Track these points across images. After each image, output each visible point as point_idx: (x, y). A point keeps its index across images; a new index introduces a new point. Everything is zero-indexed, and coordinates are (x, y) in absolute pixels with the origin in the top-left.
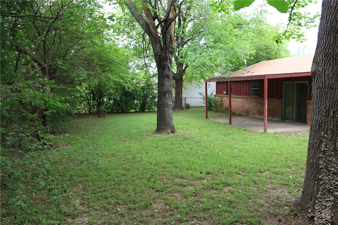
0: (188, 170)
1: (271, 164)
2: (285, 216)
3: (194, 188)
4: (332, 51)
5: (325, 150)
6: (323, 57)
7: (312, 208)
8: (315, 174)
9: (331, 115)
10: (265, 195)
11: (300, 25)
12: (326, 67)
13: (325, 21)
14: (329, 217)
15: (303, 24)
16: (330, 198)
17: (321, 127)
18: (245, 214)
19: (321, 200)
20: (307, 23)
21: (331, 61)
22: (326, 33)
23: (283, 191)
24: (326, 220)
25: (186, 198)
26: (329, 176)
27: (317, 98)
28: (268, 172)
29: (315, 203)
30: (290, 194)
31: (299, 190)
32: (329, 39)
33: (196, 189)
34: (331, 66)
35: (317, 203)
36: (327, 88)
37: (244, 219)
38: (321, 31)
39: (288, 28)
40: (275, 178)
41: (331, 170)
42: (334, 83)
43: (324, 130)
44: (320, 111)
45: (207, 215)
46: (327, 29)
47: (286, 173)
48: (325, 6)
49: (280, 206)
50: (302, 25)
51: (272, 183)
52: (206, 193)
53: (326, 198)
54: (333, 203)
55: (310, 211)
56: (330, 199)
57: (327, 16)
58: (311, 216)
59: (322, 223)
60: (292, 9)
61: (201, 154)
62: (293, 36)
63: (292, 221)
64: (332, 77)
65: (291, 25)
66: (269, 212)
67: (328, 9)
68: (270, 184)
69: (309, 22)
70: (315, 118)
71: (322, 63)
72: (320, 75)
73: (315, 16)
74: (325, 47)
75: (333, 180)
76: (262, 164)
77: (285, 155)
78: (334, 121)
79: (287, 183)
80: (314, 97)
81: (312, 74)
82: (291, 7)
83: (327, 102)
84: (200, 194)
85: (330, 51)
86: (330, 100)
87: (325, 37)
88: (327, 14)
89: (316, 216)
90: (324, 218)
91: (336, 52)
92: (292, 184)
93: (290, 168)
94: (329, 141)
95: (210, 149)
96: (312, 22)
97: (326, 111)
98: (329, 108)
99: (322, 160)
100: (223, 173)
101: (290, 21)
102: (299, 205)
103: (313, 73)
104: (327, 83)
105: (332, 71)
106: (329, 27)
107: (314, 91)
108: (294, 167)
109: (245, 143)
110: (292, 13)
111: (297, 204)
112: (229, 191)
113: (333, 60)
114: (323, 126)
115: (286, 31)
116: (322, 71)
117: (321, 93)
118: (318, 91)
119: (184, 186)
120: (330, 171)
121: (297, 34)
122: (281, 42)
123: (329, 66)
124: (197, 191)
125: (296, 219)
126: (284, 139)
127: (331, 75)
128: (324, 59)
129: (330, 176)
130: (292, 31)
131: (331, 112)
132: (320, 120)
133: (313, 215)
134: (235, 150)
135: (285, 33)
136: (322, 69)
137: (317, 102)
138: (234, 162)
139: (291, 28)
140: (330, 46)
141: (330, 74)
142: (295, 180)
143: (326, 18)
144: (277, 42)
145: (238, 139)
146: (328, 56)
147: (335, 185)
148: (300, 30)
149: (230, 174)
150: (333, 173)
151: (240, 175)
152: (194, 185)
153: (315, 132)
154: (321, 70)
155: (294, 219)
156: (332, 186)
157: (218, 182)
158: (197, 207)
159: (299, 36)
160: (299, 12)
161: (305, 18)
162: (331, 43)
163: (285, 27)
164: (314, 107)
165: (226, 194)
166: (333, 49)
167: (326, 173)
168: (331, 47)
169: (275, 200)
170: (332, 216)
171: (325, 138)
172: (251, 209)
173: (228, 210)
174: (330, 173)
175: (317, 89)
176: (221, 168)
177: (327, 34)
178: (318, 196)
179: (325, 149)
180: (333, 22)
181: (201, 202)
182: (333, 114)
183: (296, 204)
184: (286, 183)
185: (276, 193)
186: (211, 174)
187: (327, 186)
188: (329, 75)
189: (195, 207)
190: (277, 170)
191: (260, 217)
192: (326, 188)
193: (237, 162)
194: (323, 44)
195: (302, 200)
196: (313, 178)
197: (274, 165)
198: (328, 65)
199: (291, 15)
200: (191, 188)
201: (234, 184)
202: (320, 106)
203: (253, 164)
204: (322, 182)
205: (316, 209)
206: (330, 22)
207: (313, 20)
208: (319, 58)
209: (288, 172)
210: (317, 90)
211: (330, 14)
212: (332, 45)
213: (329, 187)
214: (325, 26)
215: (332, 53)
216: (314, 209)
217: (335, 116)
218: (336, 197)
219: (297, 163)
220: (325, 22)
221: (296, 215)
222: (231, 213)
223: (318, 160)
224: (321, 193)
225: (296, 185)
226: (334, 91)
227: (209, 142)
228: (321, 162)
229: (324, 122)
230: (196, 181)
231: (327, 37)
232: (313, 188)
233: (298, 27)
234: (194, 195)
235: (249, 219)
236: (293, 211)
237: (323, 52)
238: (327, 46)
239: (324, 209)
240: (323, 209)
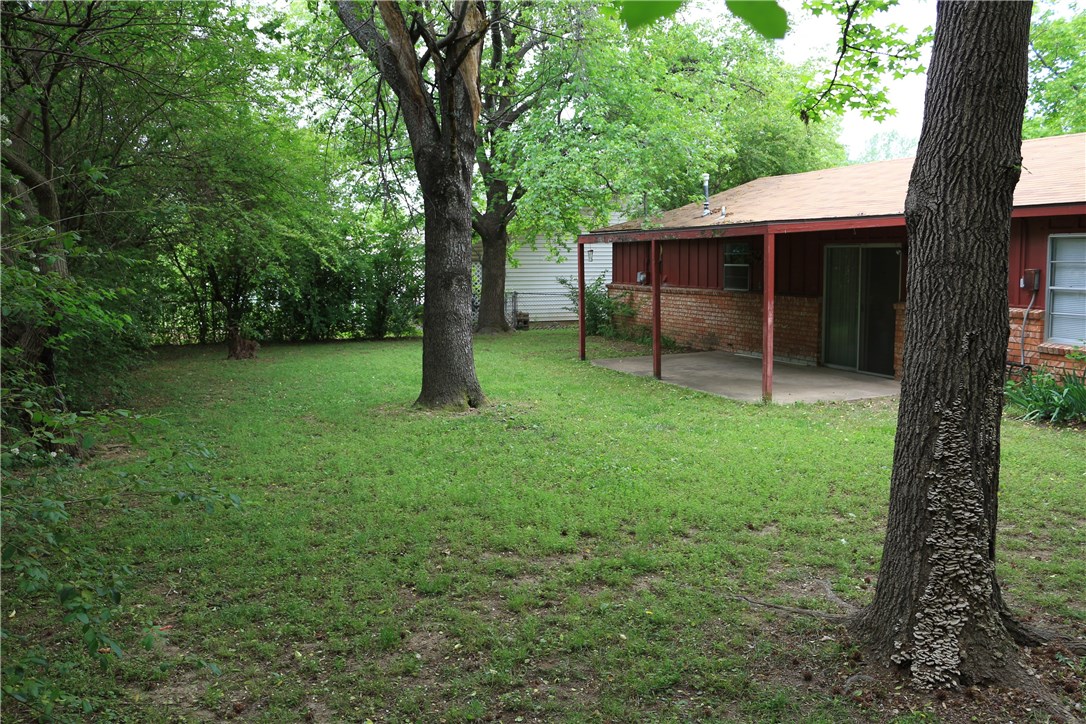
0: (521, 524)
1: (784, 504)
2: (824, 663)
3: (542, 582)
4: (967, 148)
5: (944, 458)
6: (942, 166)
7: (905, 635)
8: (915, 532)
9: (965, 347)
10: (762, 600)
11: (873, 64)
12: (948, 199)
13: (946, 55)
14: (954, 661)
15: (884, 61)
16: (957, 602)
17: (934, 384)
18: (700, 660)
19: (932, 611)
20: (897, 61)
21: (965, 181)
22: (950, 94)
23: (819, 587)
24: (946, 671)
25: (516, 613)
26: (956, 535)
27: (921, 294)
28: (774, 528)
29: (914, 621)
30: (840, 594)
31: (868, 581)
32: (958, 111)
33: (549, 586)
34: (964, 197)
35: (919, 620)
36: (953, 264)
37: (698, 677)
38: (934, 86)
39: (839, 74)
40: (795, 547)
41: (963, 519)
42: (973, 247)
43: (943, 395)
44: (930, 337)
45: (582, 667)
46: (952, 79)
47: (829, 531)
48: (947, 9)
49: (810, 633)
50: (880, 64)
51: (786, 561)
52: (578, 598)
53: (945, 604)
54: (966, 619)
55: (898, 644)
56: (959, 606)
57: (952, 39)
58: (902, 661)
59: (932, 680)
60: (850, 16)
61: (563, 474)
62: (853, 99)
63: (845, 677)
64: (967, 229)
65: (847, 64)
66: (774, 653)
67: (958, 15)
68: (781, 566)
69: (901, 58)
70: (915, 357)
71: (939, 184)
72: (931, 223)
73: (919, 37)
74: (945, 138)
75: (967, 547)
76: (757, 502)
77: (827, 475)
78: (972, 366)
79: (832, 561)
80: (914, 291)
81: (907, 219)
82: (848, 7)
83: (952, 306)
84: (559, 600)
85: (962, 148)
86: (961, 301)
87: (945, 105)
88: (953, 34)
89: (918, 659)
90: (939, 665)
91: (978, 153)
92: (846, 565)
93: (840, 514)
94: (958, 427)
95: (592, 458)
96: (911, 57)
97: (950, 335)
98: (957, 326)
99: (936, 487)
100: (632, 533)
101: (844, 51)
102: (867, 627)
103: (912, 216)
104: (952, 248)
105: (967, 212)
106: (957, 74)
107: (915, 273)
108: (852, 512)
109: (703, 439)
110: (850, 28)
111: (862, 626)
112: (652, 588)
113: (970, 178)
114: (941, 382)
115: (832, 83)
116: (938, 210)
117: (933, 280)
118: (926, 272)
119: (510, 576)
120: (959, 521)
121: (865, 93)
122: (817, 119)
123: (959, 197)
124: (549, 590)
125: (857, 672)
126: (824, 423)
127: (963, 223)
128: (943, 174)
129: (960, 536)
130: (852, 84)
131: (965, 339)
132: (930, 365)
133: (908, 657)
134: (672, 460)
135: (829, 90)
136: (939, 205)
137: (922, 306)
138: (665, 499)
139: (847, 73)
140: (961, 134)
141: (960, 219)
142: (855, 551)
143: (951, 47)
144: (804, 116)
145: (681, 425)
146: (956, 163)
147: (972, 565)
148: (877, 80)
149: (655, 537)
150: (969, 528)
151: (687, 537)
152: (541, 573)
153: (916, 401)
154: (936, 207)
155: (851, 671)
156: (963, 568)
157: (617, 562)
158: (550, 643)
159: (872, 101)
160: (870, 25)
161: (889, 45)
162: (964, 123)
163: (828, 72)
164: (912, 323)
165: (643, 599)
166: (971, 144)
167: (947, 527)
168: (964, 137)
169: (795, 616)
170: (962, 659)
171: (946, 419)
172: (721, 645)
173: (649, 648)
174: (958, 526)
175: (921, 265)
176: (628, 517)
177: (954, 94)
178: (922, 599)
179: (946, 453)
180: (969, 60)
181: (563, 627)
182: (970, 346)
183: (859, 626)
184: (828, 560)
185: (797, 593)
186: (596, 535)
187: (951, 568)
188: (957, 223)
189: (542, 640)
190: (803, 520)
191: (746, 667)
192: (947, 574)
193: (676, 499)
194: (941, 128)
195: (877, 612)
196: (910, 542)
197: (792, 507)
198: (957, 192)
199: (846, 33)
200: (532, 581)
201: (667, 566)
202: (931, 320)
203: (727, 503)
204: (935, 556)
205: (916, 639)
206: (962, 59)
207: (913, 53)
208: (930, 169)
209: (836, 526)
210: (922, 271)
211: (962, 33)
212: (969, 131)
213: (955, 571)
214: (947, 72)
215: (967, 155)
216: (911, 638)
217: (977, 350)
218: (976, 599)
219: (863, 499)
220: (946, 59)
221: (857, 658)
222: (658, 657)
223: (924, 489)
224: (933, 589)
225: (858, 568)
226: (972, 272)
227: (590, 433)
228: (932, 494)
229: (942, 369)
230: (549, 558)
231: (951, 104)
232: (910, 574)
233: (867, 73)
234: (541, 603)
235: (714, 677)
236: (850, 646)
237: (942, 153)
238: (953, 133)
239: (941, 637)
240: (936, 639)
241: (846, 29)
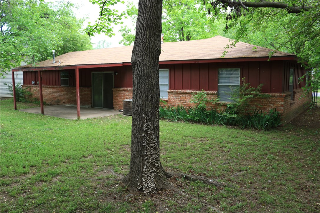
0: (8, 167)
1: (93, 149)
2: (118, 193)
3: (21, 185)
4: (148, 44)
5: (146, 130)
6: (142, 49)
7: (140, 181)
8: (140, 152)
9: (150, 99)
10: (95, 178)
11: (109, 20)
12: (144, 58)
13: (142, 18)
14: (154, 186)
15: (112, 20)
16: (153, 169)
17: (142, 110)
18: (82, 200)
19: (147, 173)
20: (116, 20)
21: (148, 53)
22: (143, 29)
23: (109, 171)
24: (152, 189)
25: (14, 197)
26: (151, 151)
27: (137, 84)
28: (91, 156)
29: (142, 177)
30: (116, 172)
31: (123, 167)
32: (146, 34)
33: (24, 186)
34: (148, 58)
35: (143, 176)
36: (146, 76)
37: (82, 205)
38: (139, 26)
39: (100, 22)
40: (99, 161)
41: (152, 146)
42: (151, 71)
43: (145, 113)
44: (141, 96)
45: (43, 210)
46: (144, 25)
47: (107, 155)
48: (142, 5)
49: (112, 185)
50: (111, 20)
51: (98, 165)
52: (35, 188)
53: (150, 170)
54: (155, 173)
55: (138, 184)
56: (153, 170)
57: (143, 14)
58: (140, 188)
59: (149, 192)
60: (103, 5)
61: (18, 148)
62: (103, 30)
63: (125, 196)
64: (149, 66)
65: (102, 19)
66: (103, 193)
67: (145, 8)
68: (97, 167)
69: (117, 19)
70: (136, 102)
71: (141, 54)
72: (139, 65)
74: (142, 41)
75: (154, 154)
76: (84, 149)
77: (103, 139)
78: (152, 104)
79: (111, 164)
80: (135, 84)
81: (132, 63)
82: (103, 3)
83: (146, 88)
84: (29, 190)
85: (147, 44)
86: (148, 86)
87: (142, 32)
88: (144, 12)
89: (144, 187)
90: (150, 187)
91: (151, 46)
92: (116, 164)
93: (109, 149)
94: (149, 121)
95: (27, 141)
96: (119, 19)
97: (146, 96)
98: (148, 93)
99: (145, 138)
100: (48, 164)
101: (101, 15)
102: (129, 180)
103: (134, 62)
104: (145, 72)
105: (149, 62)
106: (145, 23)
107: (135, 79)
108: (112, 148)
109: (62, 132)
110: (103, 9)
111: (127, 181)
112: (59, 180)
113: (149, 52)
114: (144, 109)
115: (98, 24)
116: (141, 61)
117: (140, 81)
118: (138, 78)
119: (8, 185)
120: (151, 147)
121: (107, 28)
122: (92, 35)
123: (147, 57)
124: (24, 187)
125: (128, 194)
126: (97, 124)
127: (148, 65)
128: (142, 51)
129: (152, 151)
130: (103, 25)
131: (150, 97)
132: (141, 104)
133: (142, 187)
134: (54, 139)
135: (97, 26)
136: (141, 60)
137: (138, 88)
138: (56, 151)
139: (102, 22)
140: (147, 40)
141: (147, 64)
142: (117, 160)
143: (143, 16)
144: (89, 34)
145: (54, 128)
146: (145, 48)
147: (155, 158)
148: (110, 25)
149: (55, 164)
150: (154, 148)
151: (65, 163)
152: (19, 182)
153: (138, 115)
154: (140, 60)
155: (127, 194)
156: (153, 160)
157: (46, 174)
158: (29, 205)
159: (109, 30)
160: (109, 9)
161: (113, 15)
162: (147, 37)
163: (96, 21)
164: (135, 93)
165: (56, 183)
166: (149, 43)
167: (148, 149)
168: (147, 41)
169: (106, 181)
170: (155, 184)
171: (146, 119)
172: (86, 194)
173: (64, 199)
174: (151, 148)
175: (137, 76)
176: (45, 159)
177: (144, 29)
178: (144, 170)
179: (147, 129)
180: (148, 20)
181: (33, 198)
182: (151, 99)
183: (125, 181)
184: (110, 163)
185: (104, 174)
186: (35, 166)
187: (150, 160)
188: (146, 65)
189: (27, 204)
190: (99, 153)
191: (96, 199)
192: (149, 162)
193: (59, 151)
194: (141, 38)
195: (131, 176)
196: (139, 155)
197: (95, 149)
198: (146, 56)
199: (102, 10)
200: (16, 185)
201: (62, 173)
202: (140, 92)
203: (75, 150)
204: (146, 158)
205: (143, 181)
206: (146, 20)
207: (120, 18)
208: (138, 49)
209: (109, 153)
210: (137, 78)
211: (146, 12)
212: (149, 39)
213: (152, 161)
214: (142, 23)
215: (148, 46)
216: (142, 181)
217: (153, 100)
218: (157, 168)
219: (114, 145)
220: (142, 19)
221: (127, 190)
222: (68, 202)
223: (142, 139)
224: (146, 167)
225: (119, 164)
226: (151, 78)
227: (24, 133)
228: (144, 141)
229: (144, 105)
230: (21, 176)
231: (144, 32)
232: (140, 164)
233: (107, 22)
234: (22, 192)
235: (88, 204)
236: (125, 187)
237: (141, 45)
238: (144, 40)
239: (150, 180)
240: (148, 180)
241: (102, 9)
